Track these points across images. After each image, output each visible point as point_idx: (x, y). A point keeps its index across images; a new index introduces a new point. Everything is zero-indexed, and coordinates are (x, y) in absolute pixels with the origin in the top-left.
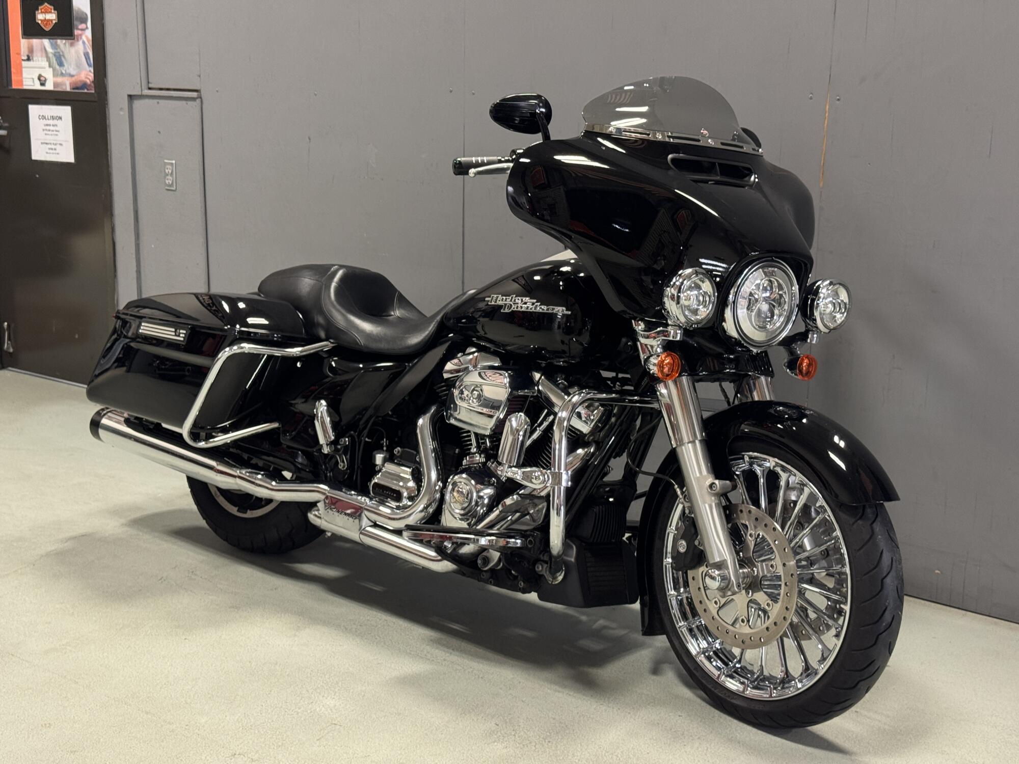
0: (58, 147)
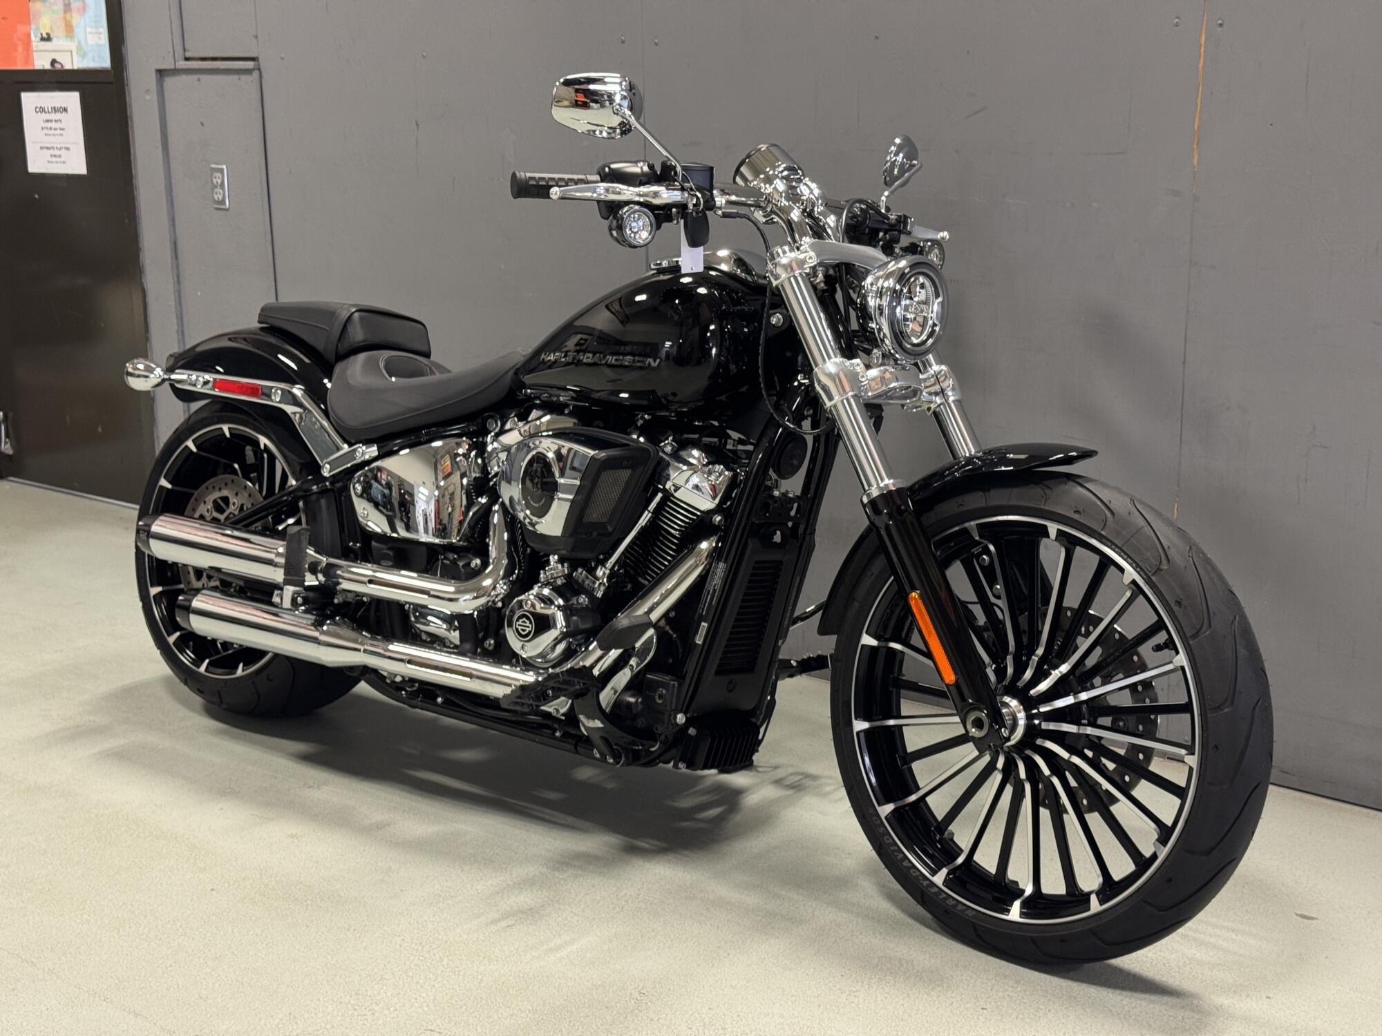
0: (63, 152)
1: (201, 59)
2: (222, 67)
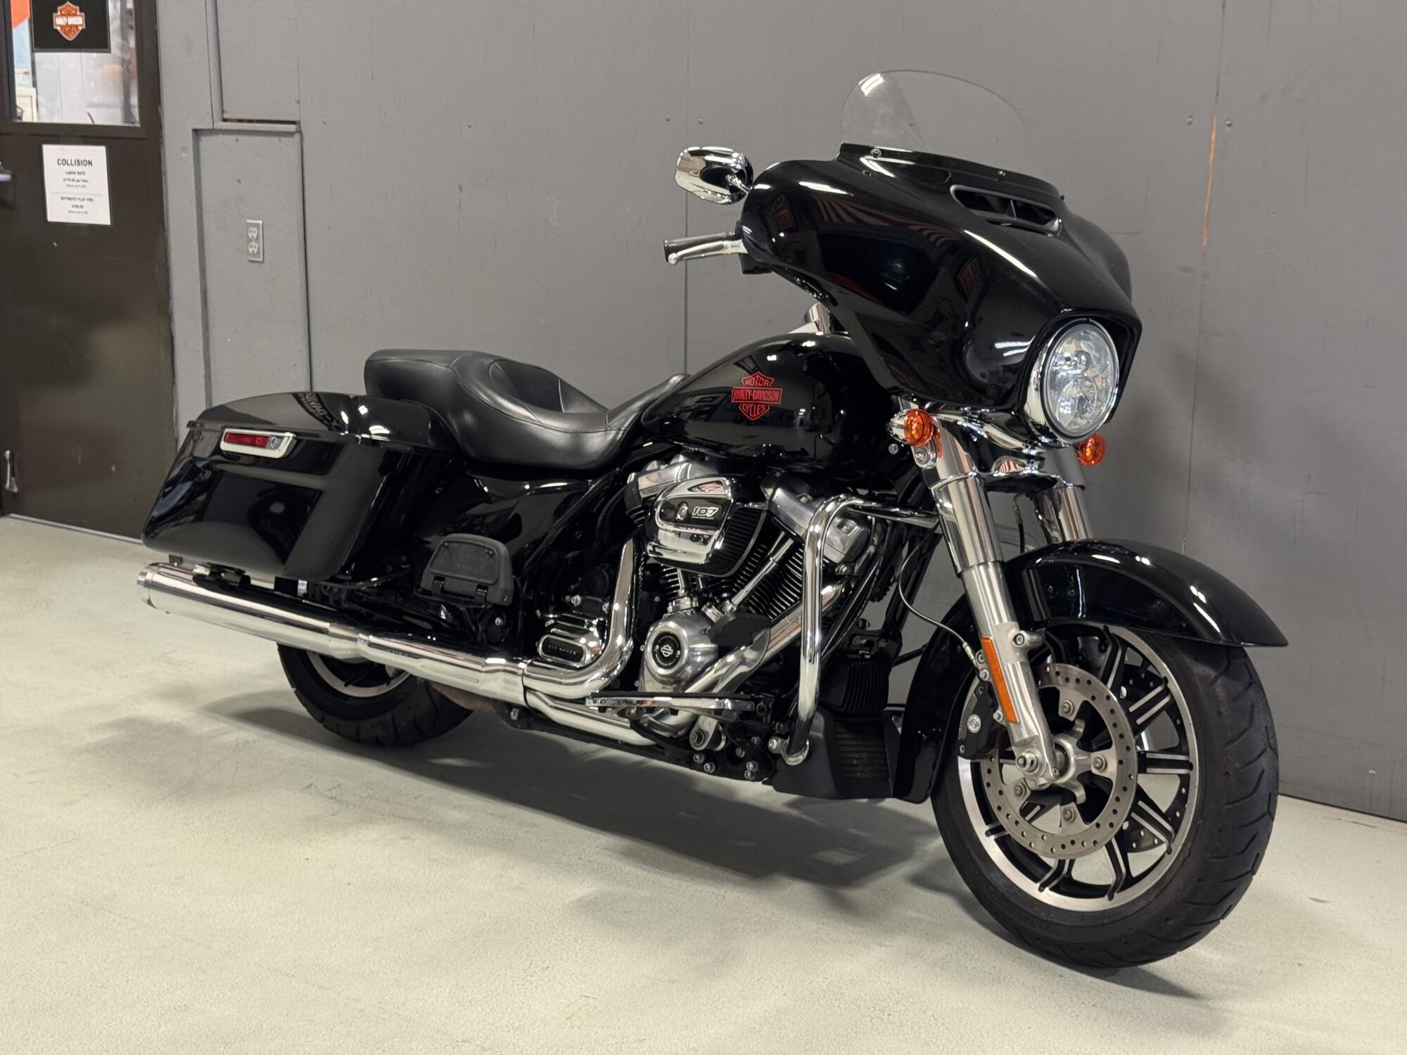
0: (85, 203)
1: (240, 121)
2: (263, 129)
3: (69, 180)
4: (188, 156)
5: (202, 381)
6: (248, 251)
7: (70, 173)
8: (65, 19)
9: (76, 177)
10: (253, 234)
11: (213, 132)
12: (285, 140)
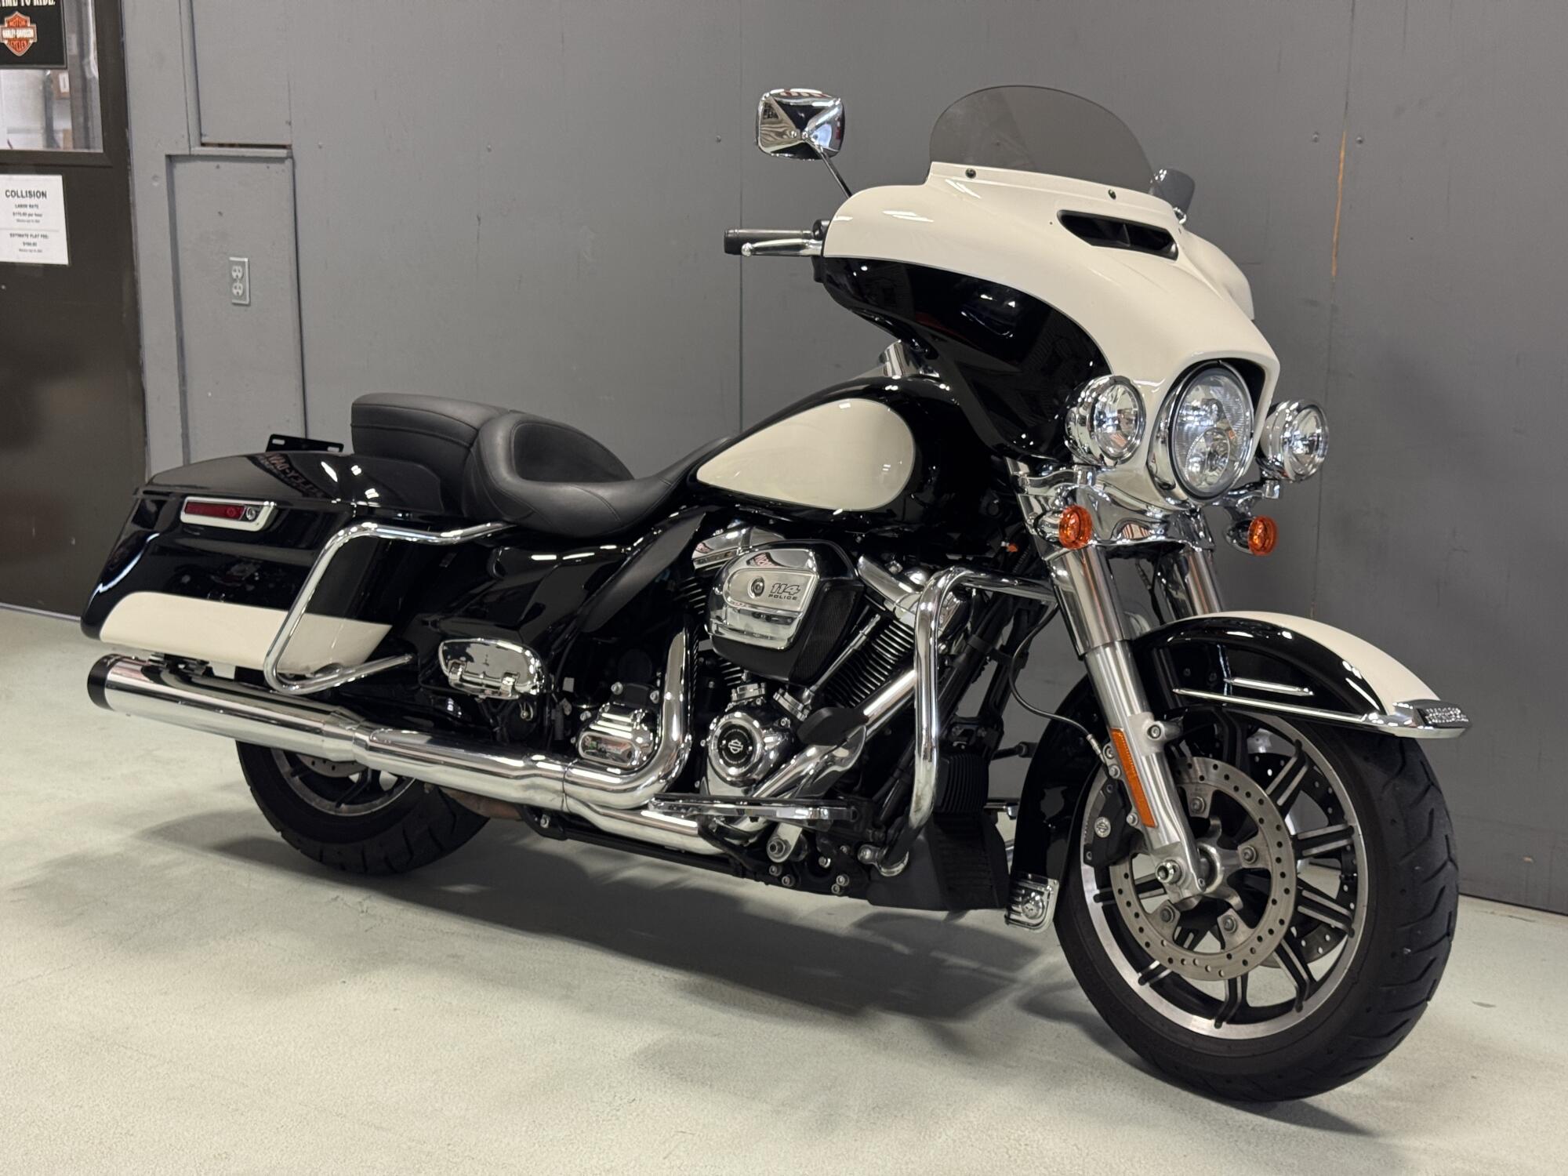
0: (39, 240)
1: (221, 145)
2: (248, 154)
3: (19, 214)
4: (161, 184)
5: (179, 441)
6: (233, 293)
7: (20, 206)
8: (13, 31)
9: (28, 210)
10: (237, 273)
11: (190, 158)
12: (274, 166)
